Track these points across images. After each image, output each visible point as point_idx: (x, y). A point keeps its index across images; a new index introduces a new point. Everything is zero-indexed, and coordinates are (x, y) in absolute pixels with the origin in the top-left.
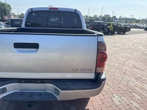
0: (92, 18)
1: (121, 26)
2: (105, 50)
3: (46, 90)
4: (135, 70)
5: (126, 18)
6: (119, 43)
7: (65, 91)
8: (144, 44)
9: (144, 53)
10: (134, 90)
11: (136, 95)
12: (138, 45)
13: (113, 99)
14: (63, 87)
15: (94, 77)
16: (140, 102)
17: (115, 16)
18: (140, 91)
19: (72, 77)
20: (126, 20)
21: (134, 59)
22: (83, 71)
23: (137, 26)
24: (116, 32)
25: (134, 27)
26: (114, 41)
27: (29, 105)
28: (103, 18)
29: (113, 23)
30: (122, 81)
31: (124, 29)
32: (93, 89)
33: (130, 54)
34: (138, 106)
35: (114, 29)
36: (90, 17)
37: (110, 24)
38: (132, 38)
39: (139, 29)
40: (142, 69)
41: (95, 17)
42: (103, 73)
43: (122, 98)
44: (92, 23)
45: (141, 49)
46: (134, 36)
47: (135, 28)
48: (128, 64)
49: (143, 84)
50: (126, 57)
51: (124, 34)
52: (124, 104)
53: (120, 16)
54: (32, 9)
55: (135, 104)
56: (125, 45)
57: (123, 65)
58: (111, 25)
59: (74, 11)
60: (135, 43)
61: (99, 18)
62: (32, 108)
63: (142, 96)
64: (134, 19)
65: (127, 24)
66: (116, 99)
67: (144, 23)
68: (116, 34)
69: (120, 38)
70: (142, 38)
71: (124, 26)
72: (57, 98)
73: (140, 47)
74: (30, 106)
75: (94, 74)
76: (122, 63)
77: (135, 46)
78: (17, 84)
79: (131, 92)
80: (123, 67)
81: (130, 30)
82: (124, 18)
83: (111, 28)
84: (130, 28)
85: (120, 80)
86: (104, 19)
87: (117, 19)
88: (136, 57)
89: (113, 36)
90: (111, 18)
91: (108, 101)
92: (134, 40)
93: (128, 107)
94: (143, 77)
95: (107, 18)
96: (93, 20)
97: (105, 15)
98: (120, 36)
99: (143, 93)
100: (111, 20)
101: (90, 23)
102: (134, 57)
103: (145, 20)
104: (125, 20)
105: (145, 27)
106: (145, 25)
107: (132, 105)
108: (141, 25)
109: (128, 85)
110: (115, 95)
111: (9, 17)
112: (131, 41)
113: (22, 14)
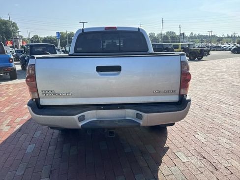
1: (194, 47)
3: (125, 118)
4: (222, 106)
5: (201, 35)
7: (149, 114)
8: (232, 73)
9: (233, 85)
10: (223, 127)
11: (225, 132)
12: (224, 75)
13: (197, 136)
15: (178, 100)
17: (183, 34)
18: (230, 127)
19: (154, 100)
20: (202, 38)
21: (219, 93)
23: (219, 47)
25: (215, 48)
27: (110, 132)
28: (164, 36)
29: (181, 45)
30: (205, 118)
31: (199, 52)
33: (211, 87)
34: (228, 142)
37: (178, 45)
38: (214, 66)
39: (223, 52)
40: (231, 104)
41: (152, 35)
42: (186, 95)
43: (208, 135)
45: (228, 79)
46: (216, 62)
47: (217, 50)
48: (210, 98)
49: (234, 120)
50: (207, 90)
51: (199, 60)
52: (211, 140)
53: (192, 33)
54: (83, 30)
55: (224, 140)
56: (204, 75)
57: (204, 100)
58: (180, 47)
60: (219, 72)
61: (157, 38)
62: (114, 135)
63: (233, 132)
64: (214, 37)
65: (204, 44)
66: (201, 137)
67: (230, 42)
69: (195, 66)
70: (229, 64)
71: (199, 47)
72: (140, 124)
73: (226, 77)
75: (178, 96)
76: (202, 98)
77: (219, 76)
79: (218, 129)
80: (205, 103)
81: (209, 54)
82: (197, 35)
84: (209, 51)
85: (202, 117)
86: (165, 38)
87: (186, 37)
88: (222, 90)
90: (178, 36)
91: (191, 138)
92: (217, 68)
93: (217, 143)
94: (232, 113)
95: (170, 37)
97: (167, 33)
99: (234, 129)
100: (177, 40)
102: (219, 90)
103: (231, 37)
104: (200, 39)
105: (232, 48)
106: (232, 46)
107: (221, 141)
108: (226, 45)
109: (213, 122)
110: (198, 133)
111: (15, 42)
112: (212, 69)
113: (36, 37)
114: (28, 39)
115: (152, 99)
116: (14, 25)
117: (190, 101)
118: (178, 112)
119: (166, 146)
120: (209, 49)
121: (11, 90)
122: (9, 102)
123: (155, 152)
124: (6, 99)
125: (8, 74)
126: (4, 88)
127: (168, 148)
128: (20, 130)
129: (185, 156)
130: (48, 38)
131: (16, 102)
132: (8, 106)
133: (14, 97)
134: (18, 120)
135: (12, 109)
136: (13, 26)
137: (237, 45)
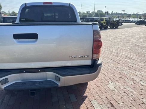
0: (85, 14)
1: (113, 20)
2: (100, 37)
4: (128, 60)
5: (118, 13)
6: (112, 37)
7: (65, 77)
8: (135, 37)
9: (136, 45)
10: (128, 77)
11: (129, 81)
12: (130, 38)
13: (109, 85)
14: (63, 74)
15: (91, 63)
16: (133, 87)
17: (107, 12)
18: (133, 77)
19: (71, 64)
20: (118, 15)
22: (81, 58)
23: (128, 20)
24: (109, 27)
25: (126, 21)
26: (107, 35)
27: (31, 93)
28: (96, 13)
29: (106, 18)
30: (116, 70)
31: (116, 23)
32: (91, 73)
33: (122, 46)
34: (131, 90)
35: (107, 24)
36: (83, 13)
37: (103, 19)
38: (124, 32)
39: (130, 23)
40: (134, 59)
41: (88, 13)
42: (99, 59)
43: (117, 84)
44: (85, 19)
45: (133, 41)
46: (126, 29)
47: (127, 23)
48: (121, 55)
49: (135, 71)
50: (119, 49)
51: (116, 28)
52: (119, 89)
53: (113, 12)
54: (26, 4)
55: (128, 89)
56: (118, 38)
57: (116, 56)
59: (68, 5)
60: (127, 36)
61: (92, 14)
62: (35, 95)
63: (134, 81)
64: (125, 14)
65: (119, 19)
66: (112, 86)
67: (135, 18)
68: (109, 28)
69: (113, 32)
70: (133, 31)
71: (116, 20)
72: (58, 85)
73: (132, 39)
74: (33, 94)
75: (91, 60)
76: (116, 54)
77: (127, 39)
78: (18, 74)
79: (124, 79)
80: (117, 58)
81: (122, 25)
82: (116, 13)
83: (104, 23)
84: (122, 23)
85: (114, 69)
87: (109, 14)
88: (129, 49)
89: (106, 31)
90: (104, 13)
91: (105, 87)
92: (126, 34)
93: (123, 92)
94: (135, 66)
95: (100, 14)
96: (86, 16)
97: (98, 11)
98: (113, 30)
99: (135, 79)
100: (104, 15)
101: (83, 19)
102: (127, 49)
103: (136, 14)
104: (117, 15)
105: (136, 21)
106: (136, 20)
107: (126, 89)
108: (133, 19)
109: (121, 73)
110: (110, 82)
112: (123, 34)
115: (69, 63)
117: (100, 64)
118: (90, 74)
119: (85, 95)
120: (122, 21)
123: (76, 101)
127: (86, 96)
129: (98, 104)
137: (139, 19)
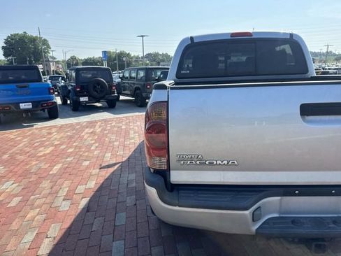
54: (192, 38)
59: (288, 37)
64: (330, 53)
111: (47, 65)
113: (73, 58)
114: (63, 61)
116: (45, 42)
121: (55, 135)
122: (57, 156)
124: (52, 151)
125: (46, 110)
126: (44, 132)
128: (88, 209)
130: (90, 59)
131: (69, 156)
132: (58, 163)
133: (63, 147)
134: (81, 189)
135: (65, 169)
136: (43, 45)
